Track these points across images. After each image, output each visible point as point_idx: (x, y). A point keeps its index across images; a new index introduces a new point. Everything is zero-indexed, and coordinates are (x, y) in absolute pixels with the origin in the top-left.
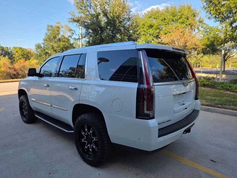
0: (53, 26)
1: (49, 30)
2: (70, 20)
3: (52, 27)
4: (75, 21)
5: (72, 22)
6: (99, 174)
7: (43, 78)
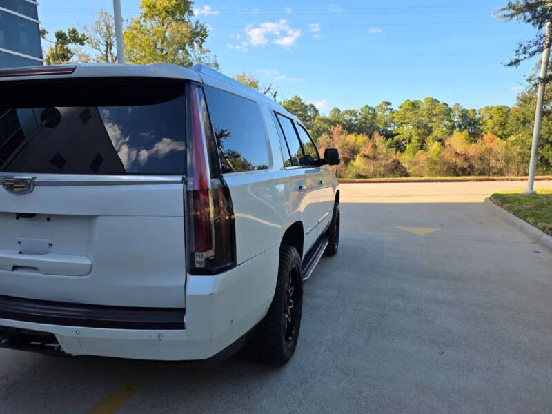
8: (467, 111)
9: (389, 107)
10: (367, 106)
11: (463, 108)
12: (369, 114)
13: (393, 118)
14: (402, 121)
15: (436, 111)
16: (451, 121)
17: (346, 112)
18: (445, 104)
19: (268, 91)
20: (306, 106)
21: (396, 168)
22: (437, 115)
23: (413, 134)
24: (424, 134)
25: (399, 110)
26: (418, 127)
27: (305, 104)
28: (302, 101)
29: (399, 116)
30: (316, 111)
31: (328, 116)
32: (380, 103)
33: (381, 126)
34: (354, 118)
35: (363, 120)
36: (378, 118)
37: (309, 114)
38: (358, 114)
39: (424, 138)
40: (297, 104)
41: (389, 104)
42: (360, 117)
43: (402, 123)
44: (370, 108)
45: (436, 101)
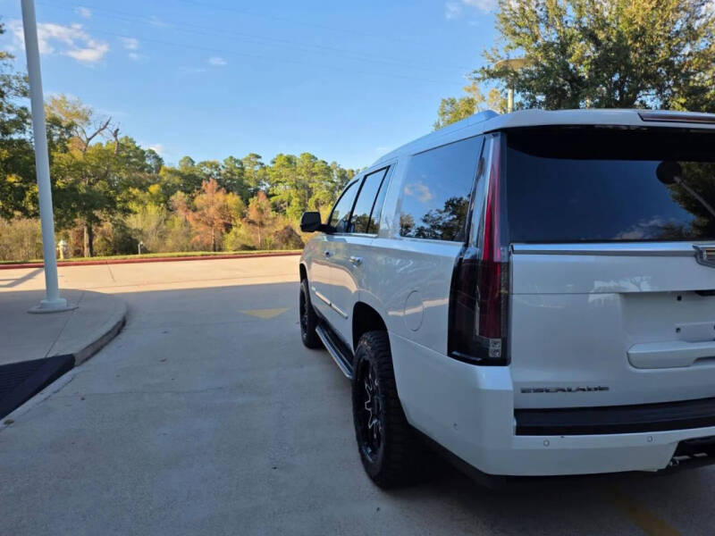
0: (458, 101)
1: (444, 113)
2: (480, 76)
3: (453, 102)
4: (493, 75)
5: (484, 79)
6: (378, 509)
7: (336, 237)
8: (345, 172)
9: (259, 160)
10: (231, 157)
11: (341, 167)
12: (235, 167)
13: (265, 174)
14: (278, 179)
15: (316, 169)
16: (332, 182)
17: (205, 164)
18: (324, 162)
19: (105, 127)
20: (143, 152)
21: (290, 236)
22: (316, 174)
23: (292, 195)
24: (304, 195)
25: (271, 165)
26: (297, 188)
27: (141, 148)
28: (137, 145)
29: (274, 173)
30: (159, 160)
31: (177, 167)
32: (248, 155)
33: (252, 184)
34: (215, 173)
35: (229, 175)
36: (247, 174)
37: (149, 163)
38: (220, 167)
39: (305, 201)
40: (129, 147)
41: (258, 157)
42: (223, 171)
43: (278, 182)
44: (236, 161)
45: (314, 157)
